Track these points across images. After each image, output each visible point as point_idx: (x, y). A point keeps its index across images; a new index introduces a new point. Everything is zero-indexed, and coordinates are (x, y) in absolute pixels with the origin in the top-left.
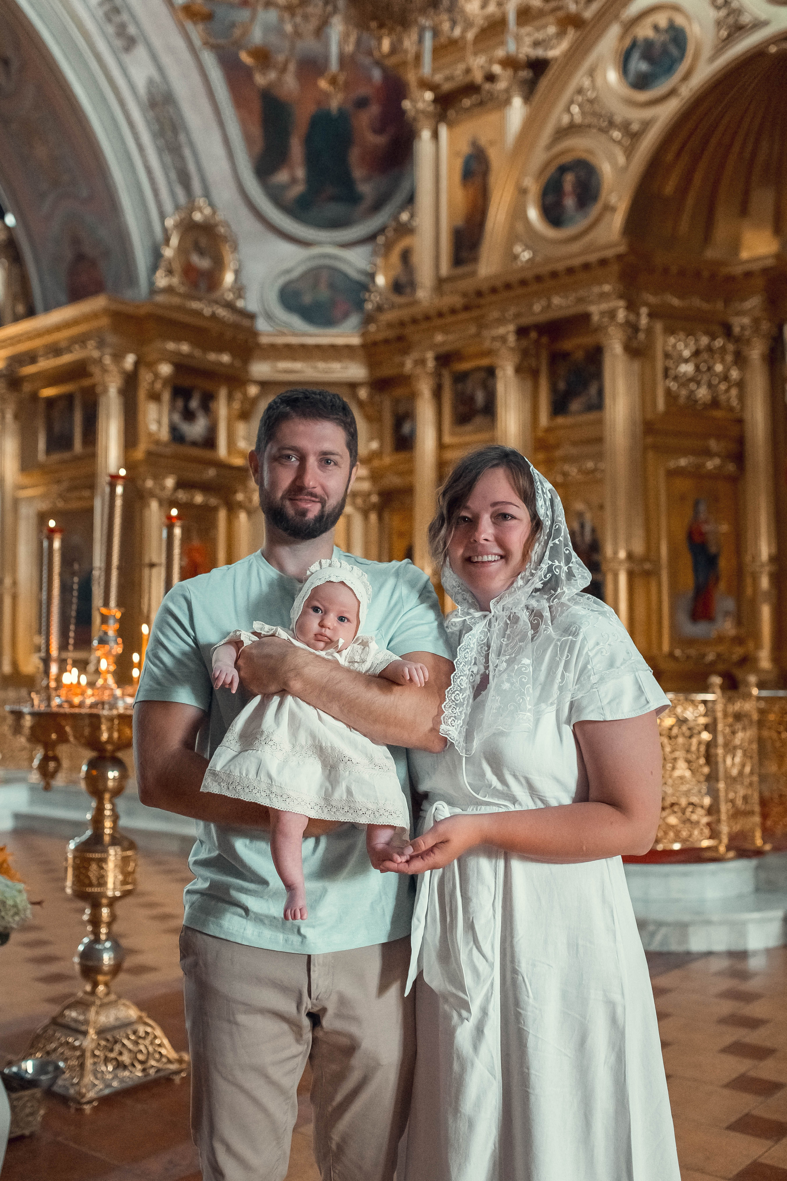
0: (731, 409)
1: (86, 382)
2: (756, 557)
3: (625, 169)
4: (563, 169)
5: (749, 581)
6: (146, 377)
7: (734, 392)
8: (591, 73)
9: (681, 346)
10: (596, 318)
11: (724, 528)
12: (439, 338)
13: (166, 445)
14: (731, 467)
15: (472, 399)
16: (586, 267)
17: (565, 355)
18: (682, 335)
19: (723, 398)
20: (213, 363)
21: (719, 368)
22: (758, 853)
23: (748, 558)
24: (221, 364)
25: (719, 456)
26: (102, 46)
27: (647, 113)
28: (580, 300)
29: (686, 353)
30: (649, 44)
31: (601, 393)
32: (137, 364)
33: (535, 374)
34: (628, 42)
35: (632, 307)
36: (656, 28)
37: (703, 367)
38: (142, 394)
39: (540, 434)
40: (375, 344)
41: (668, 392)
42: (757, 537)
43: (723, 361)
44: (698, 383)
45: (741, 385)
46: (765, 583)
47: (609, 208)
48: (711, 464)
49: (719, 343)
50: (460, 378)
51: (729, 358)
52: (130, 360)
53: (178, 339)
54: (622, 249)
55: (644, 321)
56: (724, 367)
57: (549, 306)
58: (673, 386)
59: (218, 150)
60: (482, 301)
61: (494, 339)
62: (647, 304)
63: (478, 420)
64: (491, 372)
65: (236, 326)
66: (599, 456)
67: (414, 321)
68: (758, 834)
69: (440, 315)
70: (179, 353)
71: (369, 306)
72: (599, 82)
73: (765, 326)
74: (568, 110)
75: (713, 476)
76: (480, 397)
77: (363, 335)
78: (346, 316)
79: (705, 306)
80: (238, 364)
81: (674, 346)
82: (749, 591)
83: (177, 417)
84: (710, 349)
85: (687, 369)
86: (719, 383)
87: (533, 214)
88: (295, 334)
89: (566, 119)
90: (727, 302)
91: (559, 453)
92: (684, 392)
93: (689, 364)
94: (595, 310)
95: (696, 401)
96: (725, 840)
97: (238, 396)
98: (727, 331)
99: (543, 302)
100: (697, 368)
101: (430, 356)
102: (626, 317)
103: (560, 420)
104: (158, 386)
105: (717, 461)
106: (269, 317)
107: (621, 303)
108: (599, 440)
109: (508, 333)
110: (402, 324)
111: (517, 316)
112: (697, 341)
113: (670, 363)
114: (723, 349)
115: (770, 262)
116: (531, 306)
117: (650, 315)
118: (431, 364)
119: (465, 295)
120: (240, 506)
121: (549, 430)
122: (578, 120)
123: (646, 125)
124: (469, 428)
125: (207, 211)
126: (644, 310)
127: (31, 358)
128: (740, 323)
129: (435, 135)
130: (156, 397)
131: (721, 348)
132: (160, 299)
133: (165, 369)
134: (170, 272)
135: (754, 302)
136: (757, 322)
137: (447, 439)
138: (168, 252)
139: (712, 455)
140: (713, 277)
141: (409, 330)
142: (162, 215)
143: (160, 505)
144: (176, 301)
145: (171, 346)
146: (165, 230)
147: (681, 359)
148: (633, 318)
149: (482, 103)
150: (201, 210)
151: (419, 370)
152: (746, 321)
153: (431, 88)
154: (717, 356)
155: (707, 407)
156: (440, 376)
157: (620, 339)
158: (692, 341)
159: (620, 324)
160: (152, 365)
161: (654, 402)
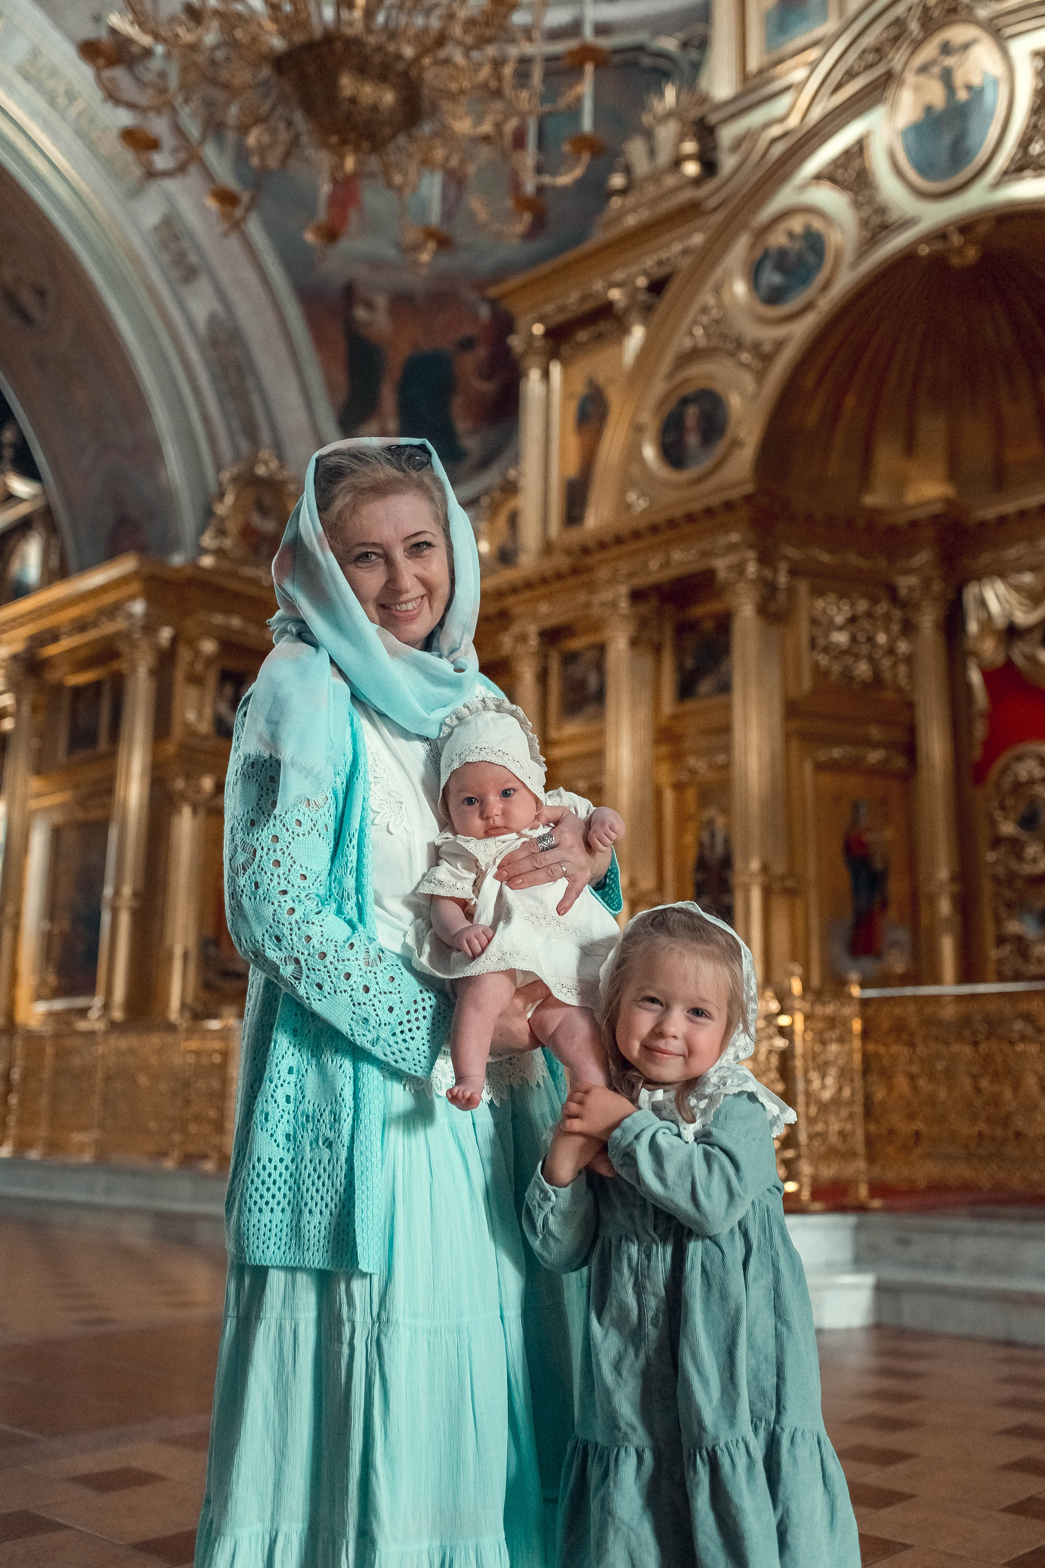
0: (899, 689)
2: (933, 877)
3: (755, 397)
4: (685, 401)
5: (924, 906)
6: (184, 655)
7: (902, 670)
8: (717, 290)
9: (832, 610)
10: (721, 574)
12: (544, 608)
13: (204, 737)
14: (900, 762)
15: (583, 684)
16: (709, 512)
17: (695, 625)
18: (833, 597)
19: (888, 675)
21: (882, 638)
23: (925, 877)
25: (883, 747)
26: (155, 275)
27: (780, 332)
28: (705, 554)
29: (839, 619)
30: (782, 253)
32: (174, 640)
33: (657, 649)
34: (758, 253)
35: (766, 559)
36: (791, 235)
37: (861, 638)
38: (179, 676)
39: (664, 722)
41: (816, 667)
43: (887, 630)
44: (857, 657)
45: (910, 660)
46: (945, 907)
47: (736, 444)
48: (874, 756)
49: (882, 608)
50: (570, 658)
51: (895, 628)
52: (166, 633)
53: (228, 612)
54: (749, 488)
55: (783, 579)
56: (888, 638)
57: (668, 562)
58: (823, 660)
59: (294, 397)
60: (590, 561)
61: (603, 604)
62: (787, 559)
63: (590, 710)
64: (601, 650)
67: (515, 590)
68: (864, 1184)
69: (544, 581)
70: (227, 629)
72: (726, 296)
73: (937, 587)
74: (690, 333)
75: (876, 773)
76: (593, 680)
79: (862, 563)
81: (824, 611)
82: (926, 918)
84: (869, 615)
85: (841, 638)
86: (883, 657)
87: (649, 452)
89: (688, 343)
90: (891, 558)
91: (688, 744)
92: (836, 668)
93: (842, 632)
94: (721, 565)
95: (853, 678)
98: (892, 592)
99: (661, 558)
100: (853, 639)
101: (532, 630)
102: (759, 572)
103: (691, 705)
104: (199, 667)
105: (881, 753)
107: (751, 554)
109: (619, 597)
111: (630, 574)
112: (853, 605)
113: (819, 631)
114: (888, 617)
115: (937, 508)
116: (645, 564)
117: (791, 572)
118: (533, 642)
119: (568, 552)
121: (674, 717)
122: (702, 343)
123: (779, 345)
124: (580, 717)
125: (274, 464)
126: (783, 567)
127: (53, 636)
128: (907, 583)
129: (546, 375)
130: (195, 680)
131: (883, 615)
132: (207, 561)
133: (209, 646)
134: (222, 532)
135: (923, 557)
136: (927, 583)
137: (553, 734)
138: (221, 509)
139: (875, 745)
140: (870, 527)
141: (510, 601)
142: (219, 467)
143: (195, 811)
144: (226, 565)
145: (218, 619)
146: (220, 484)
147: (832, 627)
148: (768, 573)
149: (599, 337)
150: (266, 463)
151: (520, 649)
152: (912, 580)
153: (540, 320)
154: (880, 624)
155: (867, 686)
156: (546, 657)
157: (752, 599)
158: (846, 604)
159: (750, 580)
160: (192, 642)
161: (799, 677)
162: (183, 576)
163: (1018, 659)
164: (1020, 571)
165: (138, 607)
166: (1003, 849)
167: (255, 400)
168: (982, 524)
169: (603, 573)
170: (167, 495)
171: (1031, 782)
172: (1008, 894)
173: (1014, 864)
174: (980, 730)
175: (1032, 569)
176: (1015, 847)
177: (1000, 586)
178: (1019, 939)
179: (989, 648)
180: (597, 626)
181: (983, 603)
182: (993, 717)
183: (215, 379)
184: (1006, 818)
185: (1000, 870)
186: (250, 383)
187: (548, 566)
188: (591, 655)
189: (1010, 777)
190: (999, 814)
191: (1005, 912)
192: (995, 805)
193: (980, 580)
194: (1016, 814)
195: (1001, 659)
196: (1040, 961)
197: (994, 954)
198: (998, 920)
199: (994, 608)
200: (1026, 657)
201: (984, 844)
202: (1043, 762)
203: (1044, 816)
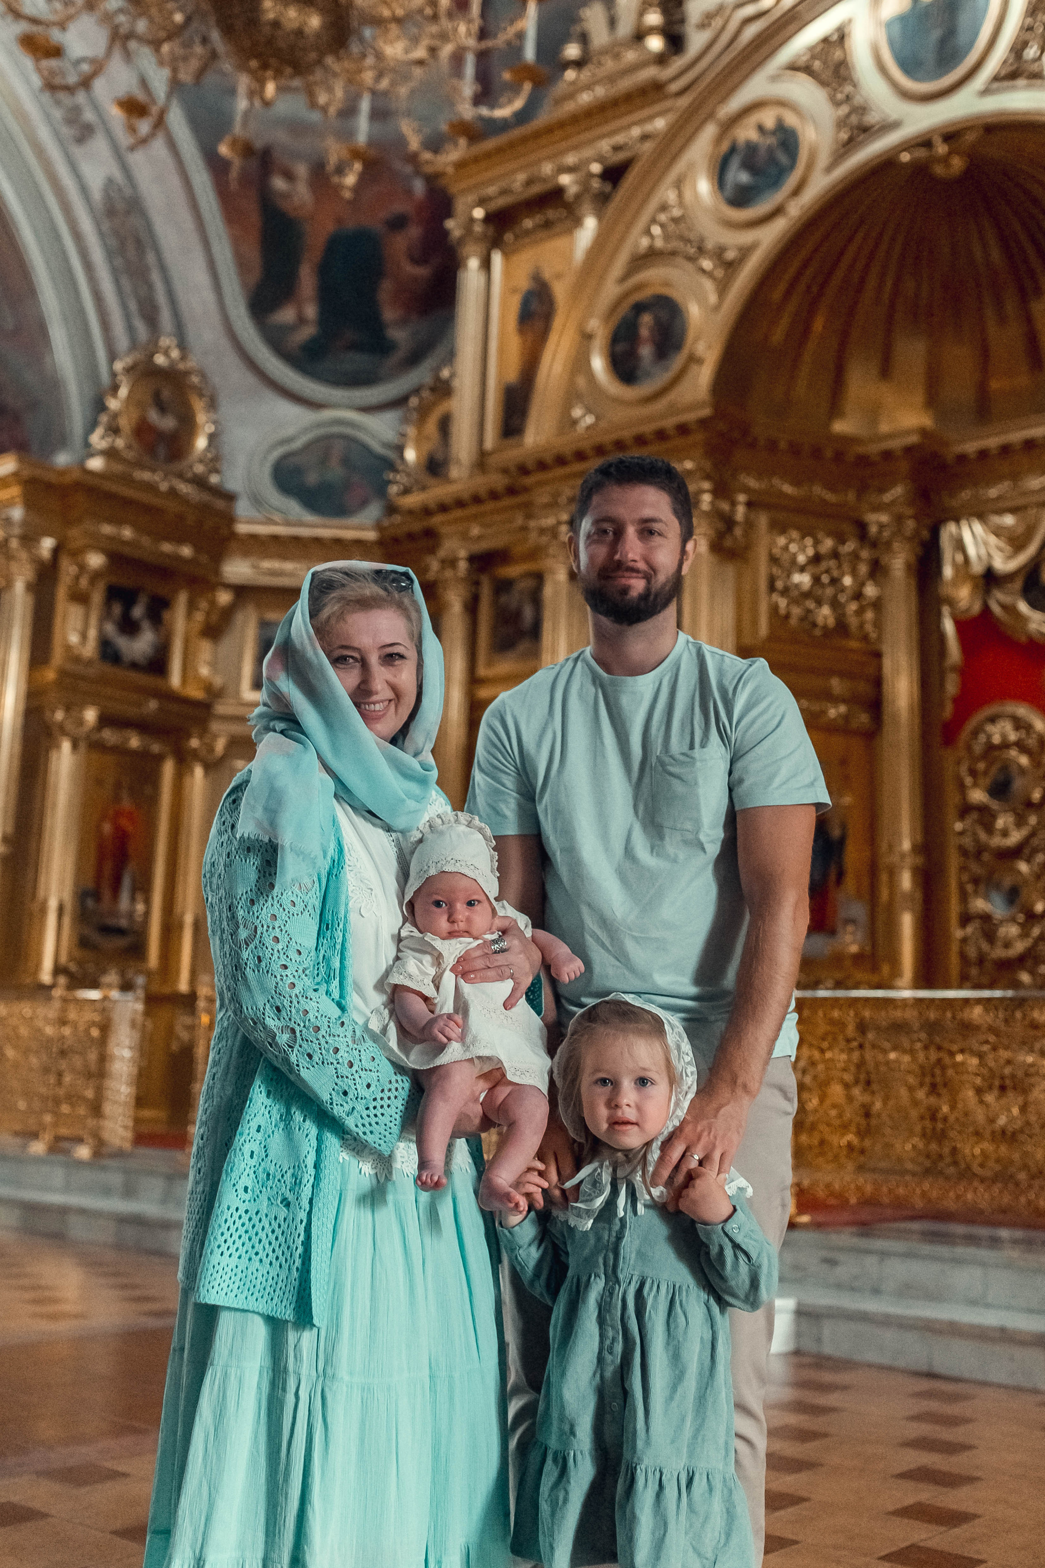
0: (865, 638)
2: (893, 845)
3: (717, 307)
5: (885, 878)
6: (68, 569)
7: (869, 615)
8: (679, 186)
9: (795, 548)
11: (851, 800)
12: (475, 531)
13: (89, 663)
14: (863, 718)
15: (517, 615)
16: (661, 435)
18: (795, 534)
19: (853, 622)
20: (168, 556)
21: (847, 581)
23: (884, 846)
24: (178, 558)
25: (844, 701)
26: (44, 134)
27: (747, 237)
29: (801, 559)
32: (56, 551)
35: (721, 490)
37: (825, 579)
38: (62, 592)
40: (396, 540)
41: (774, 609)
42: (895, 819)
43: (854, 573)
44: (819, 603)
45: (877, 605)
46: (906, 881)
47: (694, 360)
48: (834, 712)
49: (849, 547)
50: (502, 587)
51: (863, 569)
52: (47, 544)
53: (118, 522)
54: (706, 411)
55: (740, 512)
56: (856, 580)
58: (782, 602)
59: (200, 276)
60: (528, 481)
61: (542, 531)
62: (746, 490)
63: (524, 646)
64: (538, 579)
65: (204, 508)
67: (443, 508)
69: (477, 499)
70: (115, 540)
71: (393, 489)
72: (688, 194)
73: (910, 525)
74: (647, 232)
75: (836, 730)
76: (528, 613)
77: (382, 529)
78: (364, 503)
79: (830, 497)
80: (204, 559)
81: (786, 548)
82: (884, 894)
83: (110, 628)
84: (835, 555)
85: (803, 579)
86: (848, 601)
87: (598, 364)
88: (288, 523)
89: (644, 244)
90: (863, 489)
92: (796, 611)
93: (804, 574)
95: (814, 625)
97: (204, 605)
98: (861, 530)
100: (816, 580)
101: (463, 554)
102: (712, 503)
104: (84, 582)
105: (843, 709)
107: (708, 485)
109: (559, 523)
110: (427, 511)
112: (817, 543)
113: (775, 571)
114: (855, 557)
115: (916, 439)
117: (749, 504)
118: (463, 567)
119: (505, 471)
120: (195, 755)
122: (660, 244)
123: (745, 252)
124: (510, 655)
125: (175, 354)
126: (742, 498)
128: (877, 520)
129: (486, 265)
130: (81, 598)
131: (850, 554)
132: (96, 464)
133: (96, 560)
134: (114, 430)
135: (897, 491)
136: (899, 519)
137: (482, 671)
138: (113, 404)
139: (835, 700)
140: (839, 456)
141: (437, 520)
142: (112, 357)
143: (75, 746)
144: (118, 468)
145: (107, 529)
146: (114, 375)
147: (794, 566)
148: (725, 506)
149: (547, 225)
150: (166, 353)
151: (449, 573)
152: (884, 518)
153: (481, 202)
154: (846, 567)
155: (827, 633)
156: (477, 583)
157: (705, 535)
158: (809, 541)
159: (704, 512)
160: (77, 554)
161: (755, 622)
162: (67, 479)
163: (996, 609)
164: (1001, 512)
165: (17, 513)
166: (971, 819)
167: (155, 277)
168: (962, 458)
169: (542, 497)
170: (54, 385)
171: (1005, 745)
172: (974, 866)
173: (983, 836)
174: (952, 686)
175: (1013, 510)
176: (984, 815)
177: (978, 527)
178: (986, 919)
179: (964, 595)
180: (535, 553)
181: (960, 546)
182: (966, 672)
183: (110, 254)
184: (975, 785)
185: (967, 841)
186: (151, 258)
187: (482, 483)
188: (527, 584)
189: (982, 738)
190: (968, 781)
191: (970, 888)
192: (963, 770)
193: (957, 520)
194: (987, 781)
195: (977, 608)
196: (1007, 945)
197: (958, 933)
198: (964, 897)
199: (972, 551)
200: (1004, 607)
201: (951, 811)
202: (1019, 724)
203: (1018, 784)
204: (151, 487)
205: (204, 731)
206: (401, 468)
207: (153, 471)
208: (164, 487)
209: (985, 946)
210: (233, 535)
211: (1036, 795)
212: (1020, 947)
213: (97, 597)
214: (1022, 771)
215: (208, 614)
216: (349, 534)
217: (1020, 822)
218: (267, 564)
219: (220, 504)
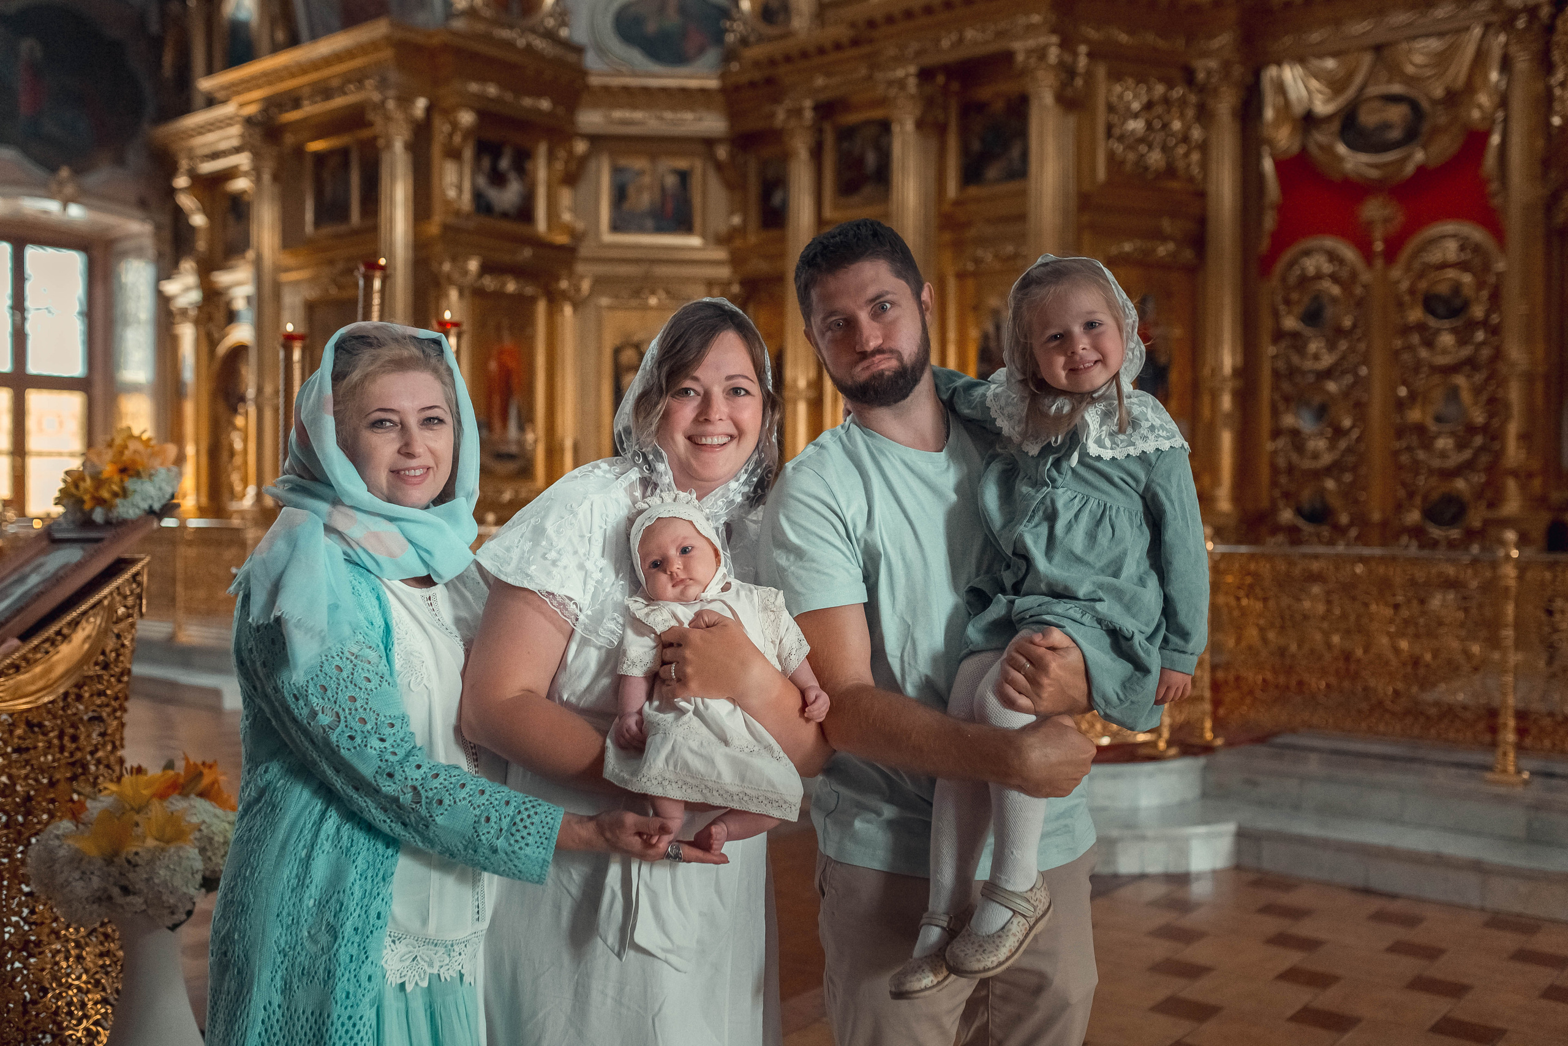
0: (1191, 179)
1: (365, 134)
2: (1217, 369)
5: (1206, 399)
6: (441, 127)
7: (1195, 157)
9: (1129, 95)
10: (1020, 58)
11: (1177, 332)
12: (820, 81)
13: (468, 217)
14: (1188, 254)
15: (860, 161)
17: (980, 107)
18: (1130, 81)
19: (1180, 164)
20: (528, 110)
21: (1177, 125)
22: (1207, 749)
23: (1207, 371)
24: (539, 112)
25: (1173, 240)
28: (1000, 34)
29: (1136, 106)
31: (1025, 156)
32: (429, 110)
33: (941, 130)
35: (1067, 44)
37: (1157, 124)
38: (437, 150)
39: (946, 208)
40: (737, 88)
41: (1111, 156)
42: (1218, 344)
43: (1182, 116)
44: (1150, 147)
45: (1204, 147)
46: (1226, 402)
48: (1162, 250)
49: (1178, 92)
50: (846, 134)
51: (1190, 113)
52: (421, 104)
53: (482, 79)
55: (1082, 62)
56: (1183, 124)
57: (961, 40)
58: (1119, 148)
60: (875, 34)
61: (890, 83)
62: (1087, 41)
63: (868, 190)
64: (885, 127)
65: (559, 63)
66: (1021, 238)
67: (788, 59)
68: (1208, 724)
69: (821, 51)
70: (482, 97)
71: (730, 38)
73: (1237, 71)
75: (1164, 266)
76: (871, 159)
77: (723, 76)
78: (701, 51)
79: (1161, 43)
80: (561, 111)
81: (1121, 97)
82: (1206, 412)
83: (482, 181)
84: (1166, 101)
85: (1136, 126)
86: (1176, 145)
88: (636, 75)
90: (1189, 39)
91: (972, 233)
92: (1131, 156)
93: (1138, 120)
94: (1020, 47)
95: (1146, 168)
96: (1166, 734)
97: (562, 154)
98: (1189, 76)
99: (954, 37)
100: (1149, 126)
101: (808, 103)
102: (1059, 56)
103: (973, 191)
104: (457, 139)
105: (1171, 246)
106: (602, 51)
107: (1054, 39)
108: (1022, 217)
109: (907, 76)
110: (772, 62)
111: (918, 54)
112: (1150, 90)
113: (1115, 119)
114: (1183, 102)
116: (939, 41)
117: (1090, 55)
118: (808, 114)
119: (853, 25)
120: (564, 296)
121: (957, 203)
124: (856, 199)
126: (1083, 49)
127: (294, 100)
128: (1206, 67)
130: (454, 154)
131: (1179, 99)
132: (459, 24)
133: (466, 118)
135: (1223, 40)
136: (1226, 65)
137: (829, 215)
139: (1164, 238)
140: (1172, 5)
141: (781, 70)
143: (461, 294)
144: (480, 27)
145: (474, 87)
147: (1127, 113)
148: (1068, 58)
151: (793, 123)
152: (1213, 64)
154: (1175, 110)
155: (1159, 175)
156: (820, 131)
157: (1051, 86)
158: (1143, 89)
159: (1051, 66)
160: (449, 113)
161: (1093, 169)
162: (435, 41)
163: (1314, 150)
164: (1321, 56)
165: (393, 74)
166: (1283, 344)
169: (889, 49)
171: (1319, 276)
172: (1286, 386)
173: (1296, 359)
174: (1270, 222)
175: (1334, 55)
176: (1297, 341)
177: (1299, 70)
178: (1295, 433)
179: (1284, 138)
180: (883, 102)
181: (1281, 88)
182: (1283, 209)
184: (1289, 313)
185: (1281, 365)
187: (823, 35)
188: (870, 131)
189: (1296, 271)
190: (1282, 308)
191: (1281, 406)
192: (1279, 299)
193: (1279, 64)
194: (1298, 310)
195: (1295, 148)
196: (1316, 456)
197: (1269, 446)
198: (1275, 413)
199: (1293, 95)
200: (1321, 147)
201: (1265, 338)
202: (1332, 257)
203: (1329, 312)
204: (509, 45)
205: (571, 275)
206: (737, 16)
207: (511, 27)
208: (521, 43)
209: (1294, 457)
210: (587, 87)
211: (1347, 322)
212: (1327, 459)
213: (468, 154)
214: (1334, 300)
215: (566, 163)
216: (693, 83)
217: (1331, 346)
218: (618, 114)
219: (571, 57)
